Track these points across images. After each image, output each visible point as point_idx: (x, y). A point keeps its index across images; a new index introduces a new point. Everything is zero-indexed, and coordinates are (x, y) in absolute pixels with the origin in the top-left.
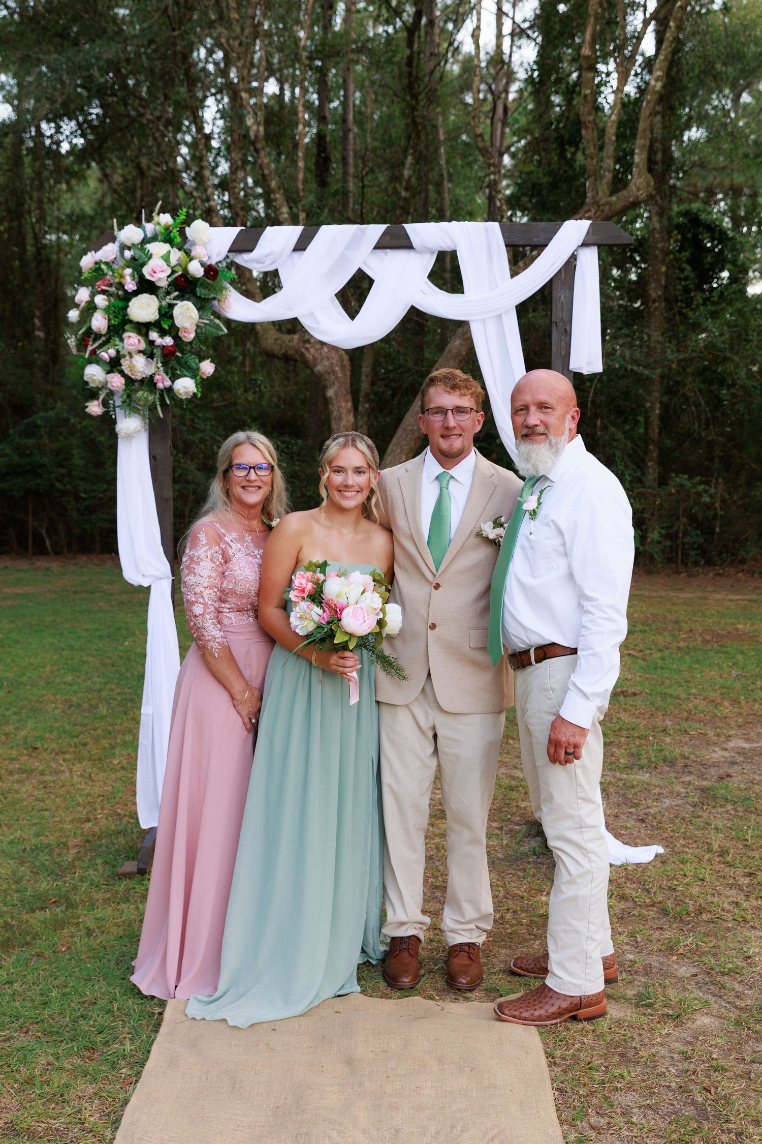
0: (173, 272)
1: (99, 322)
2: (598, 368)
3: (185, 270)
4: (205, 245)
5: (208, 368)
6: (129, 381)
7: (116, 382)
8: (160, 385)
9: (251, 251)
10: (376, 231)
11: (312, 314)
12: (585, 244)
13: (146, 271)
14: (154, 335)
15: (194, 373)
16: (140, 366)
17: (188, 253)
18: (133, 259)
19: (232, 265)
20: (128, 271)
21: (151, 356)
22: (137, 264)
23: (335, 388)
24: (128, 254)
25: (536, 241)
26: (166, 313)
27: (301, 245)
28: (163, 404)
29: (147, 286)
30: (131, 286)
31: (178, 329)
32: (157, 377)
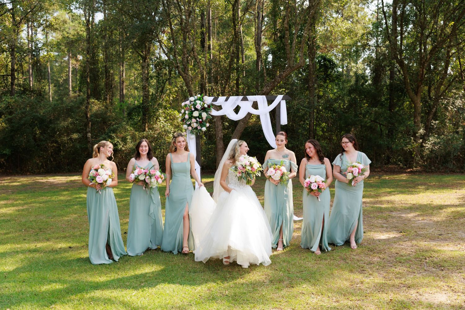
0: (202, 107)
1: (187, 117)
2: (286, 123)
3: (204, 106)
4: (207, 101)
5: (208, 125)
6: (192, 128)
7: (190, 128)
8: (199, 129)
9: (216, 101)
10: (241, 97)
11: (229, 114)
12: (282, 100)
13: (196, 107)
14: (198, 119)
15: (205, 126)
16: (195, 125)
17: (204, 102)
18: (193, 104)
19: (213, 105)
20: (192, 106)
21: (197, 123)
22: (195, 105)
23: (216, 118)
24: (192, 103)
25: (273, 99)
26: (200, 115)
27: (226, 100)
28: (199, 132)
29: (196, 109)
30: (193, 109)
31: (202, 118)
32: (198, 127)
